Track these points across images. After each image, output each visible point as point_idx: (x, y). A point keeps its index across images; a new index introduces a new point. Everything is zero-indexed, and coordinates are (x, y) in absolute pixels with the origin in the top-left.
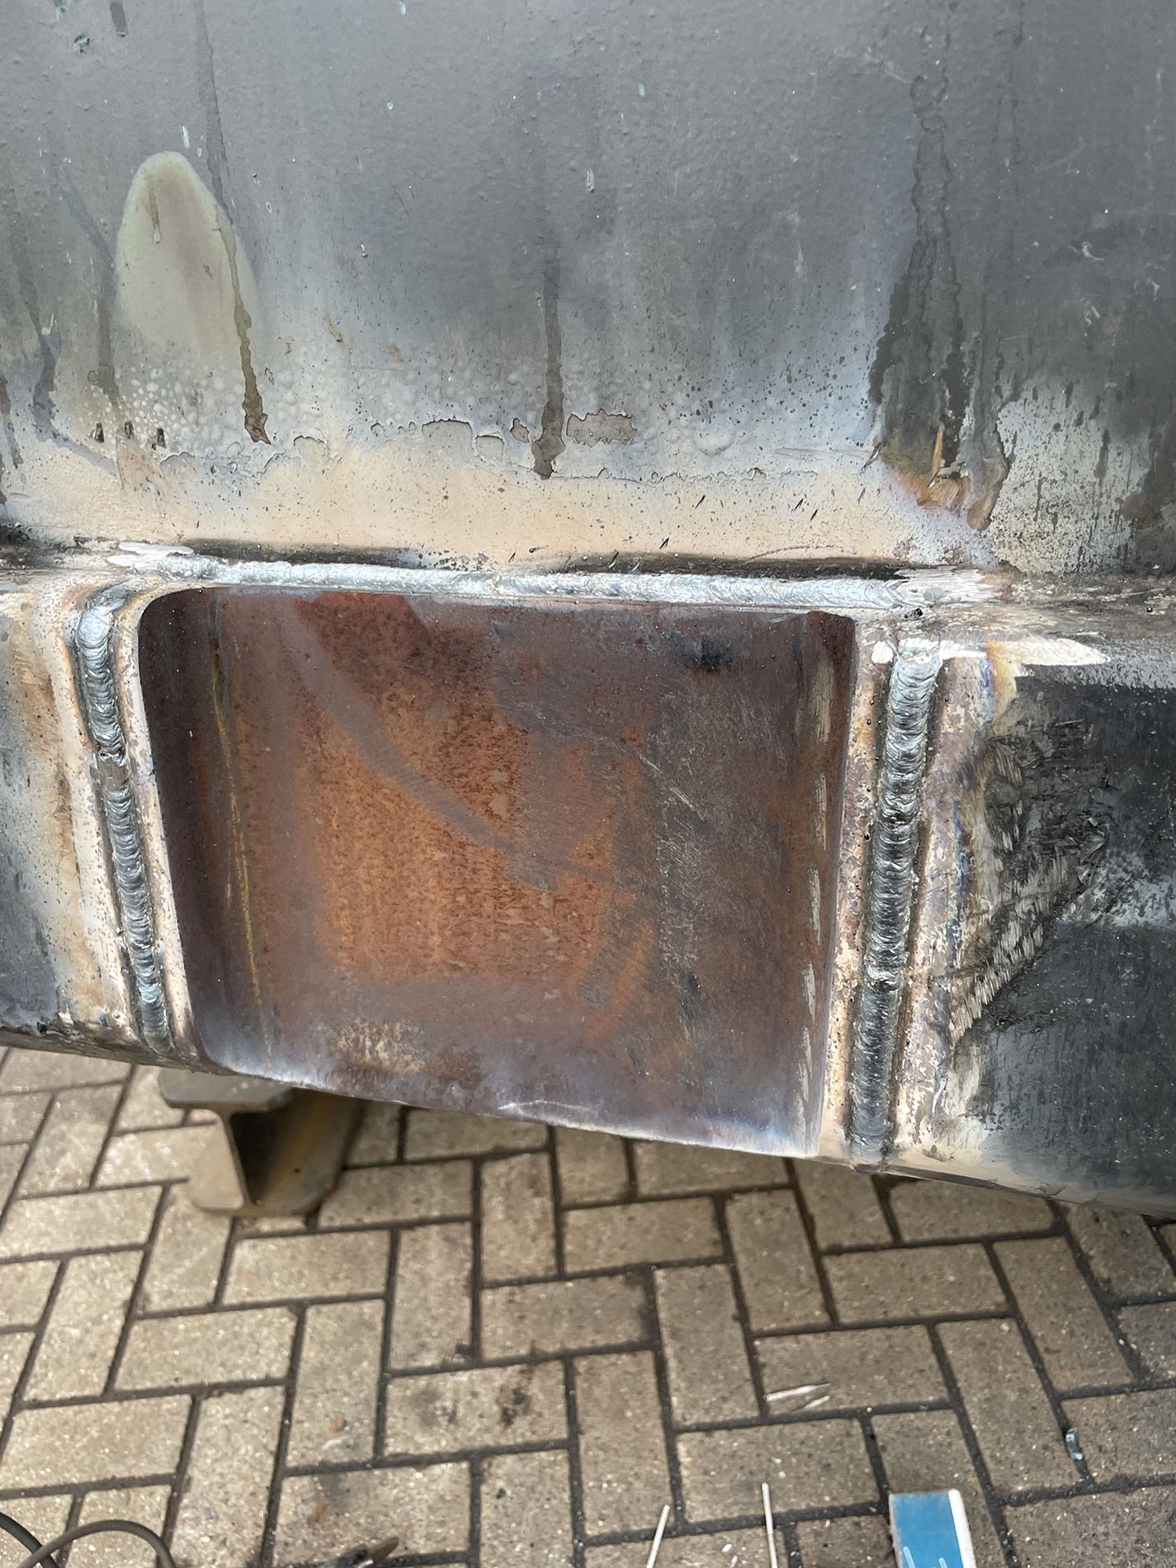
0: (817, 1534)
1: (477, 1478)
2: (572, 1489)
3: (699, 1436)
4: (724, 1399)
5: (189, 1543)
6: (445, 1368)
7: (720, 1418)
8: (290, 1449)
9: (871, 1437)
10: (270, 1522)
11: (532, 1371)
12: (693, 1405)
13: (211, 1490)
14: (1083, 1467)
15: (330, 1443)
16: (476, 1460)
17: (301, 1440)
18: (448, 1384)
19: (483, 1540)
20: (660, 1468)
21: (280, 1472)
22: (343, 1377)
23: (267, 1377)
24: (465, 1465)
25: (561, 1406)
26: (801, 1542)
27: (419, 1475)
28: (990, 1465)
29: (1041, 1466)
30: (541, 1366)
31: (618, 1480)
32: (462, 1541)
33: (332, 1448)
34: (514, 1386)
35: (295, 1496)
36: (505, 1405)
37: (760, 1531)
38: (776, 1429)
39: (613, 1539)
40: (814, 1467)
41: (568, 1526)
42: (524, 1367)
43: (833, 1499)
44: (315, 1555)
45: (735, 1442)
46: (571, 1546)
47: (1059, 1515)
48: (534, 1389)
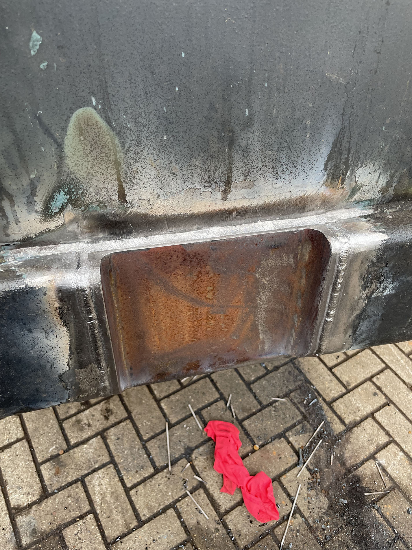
0: (207, 412)
1: (104, 439)
2: (135, 429)
3: (166, 399)
4: (169, 386)
5: (16, 499)
6: (79, 412)
7: (170, 392)
8: (38, 457)
9: (212, 381)
10: (42, 480)
11: (109, 401)
12: (161, 391)
13: (16, 481)
14: (266, 368)
15: (51, 449)
16: (102, 434)
17: (40, 453)
18: (83, 416)
19: (114, 455)
20: (158, 413)
21: (37, 465)
22: (46, 428)
23: (17, 438)
24: (99, 437)
25: (122, 408)
26: (204, 416)
27: (85, 446)
28: (244, 376)
29: (256, 371)
30: (111, 399)
31: (148, 421)
32: (108, 458)
33: (52, 450)
34: (105, 408)
35: (46, 471)
36: (105, 414)
37: (192, 418)
38: (187, 389)
39: (153, 437)
40: (201, 395)
41: (138, 440)
42: (106, 401)
43: (208, 401)
44: (62, 483)
45: (177, 397)
46: (141, 445)
47: (264, 382)
48: (112, 406)
